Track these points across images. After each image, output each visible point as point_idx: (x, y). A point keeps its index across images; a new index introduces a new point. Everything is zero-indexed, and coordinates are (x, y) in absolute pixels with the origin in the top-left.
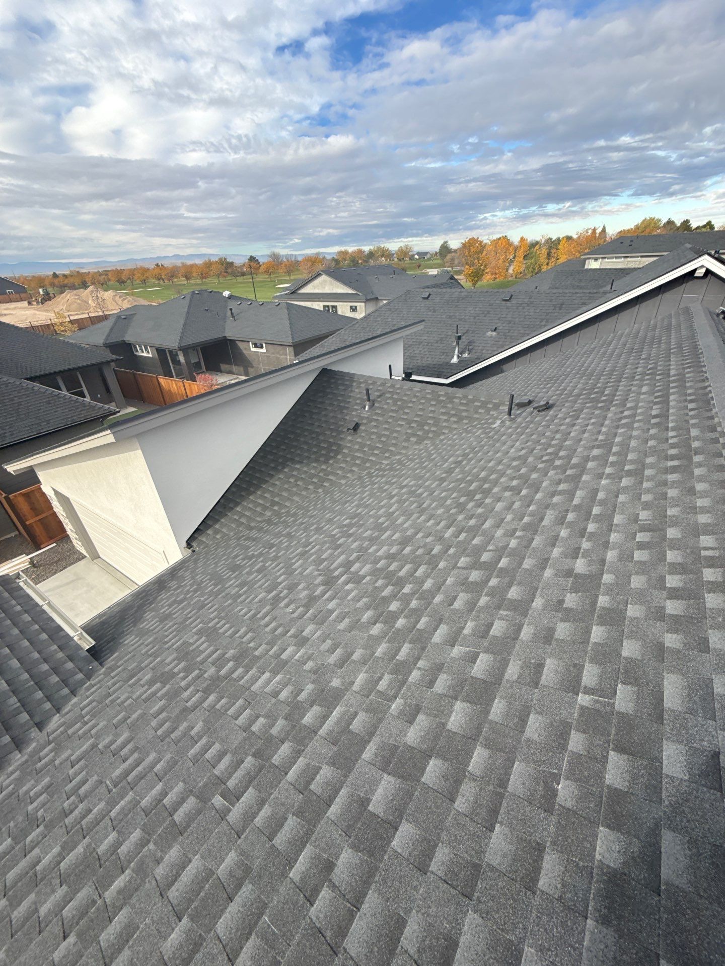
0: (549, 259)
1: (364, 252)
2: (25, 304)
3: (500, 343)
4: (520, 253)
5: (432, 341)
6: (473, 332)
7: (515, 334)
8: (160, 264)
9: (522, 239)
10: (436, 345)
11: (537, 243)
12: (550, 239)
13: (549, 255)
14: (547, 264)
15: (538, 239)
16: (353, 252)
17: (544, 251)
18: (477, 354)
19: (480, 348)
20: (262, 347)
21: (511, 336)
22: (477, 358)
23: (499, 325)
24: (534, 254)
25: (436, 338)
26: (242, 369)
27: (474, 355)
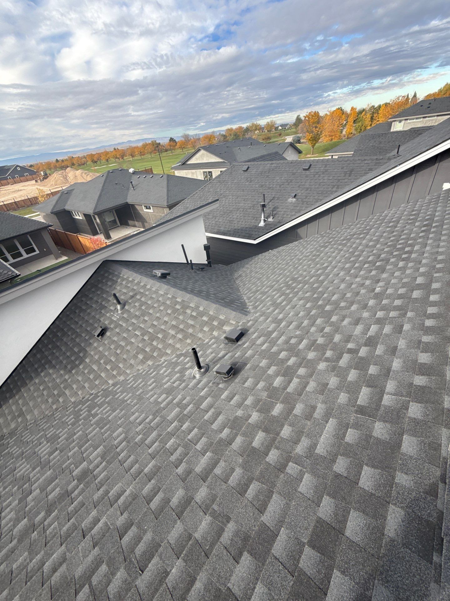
0: (372, 122)
1: (243, 128)
2: (34, 182)
3: (298, 208)
4: (351, 120)
5: (247, 207)
6: (278, 198)
7: (311, 200)
8: (116, 148)
9: (353, 109)
10: (249, 210)
11: (364, 110)
12: (373, 106)
13: (372, 118)
14: (371, 125)
15: (365, 107)
16: (236, 129)
17: (369, 116)
18: (279, 218)
19: (282, 213)
20: (150, 208)
21: (307, 202)
22: (279, 222)
23: (298, 191)
24: (361, 119)
25: (250, 205)
26: (140, 223)
27: (276, 220)
